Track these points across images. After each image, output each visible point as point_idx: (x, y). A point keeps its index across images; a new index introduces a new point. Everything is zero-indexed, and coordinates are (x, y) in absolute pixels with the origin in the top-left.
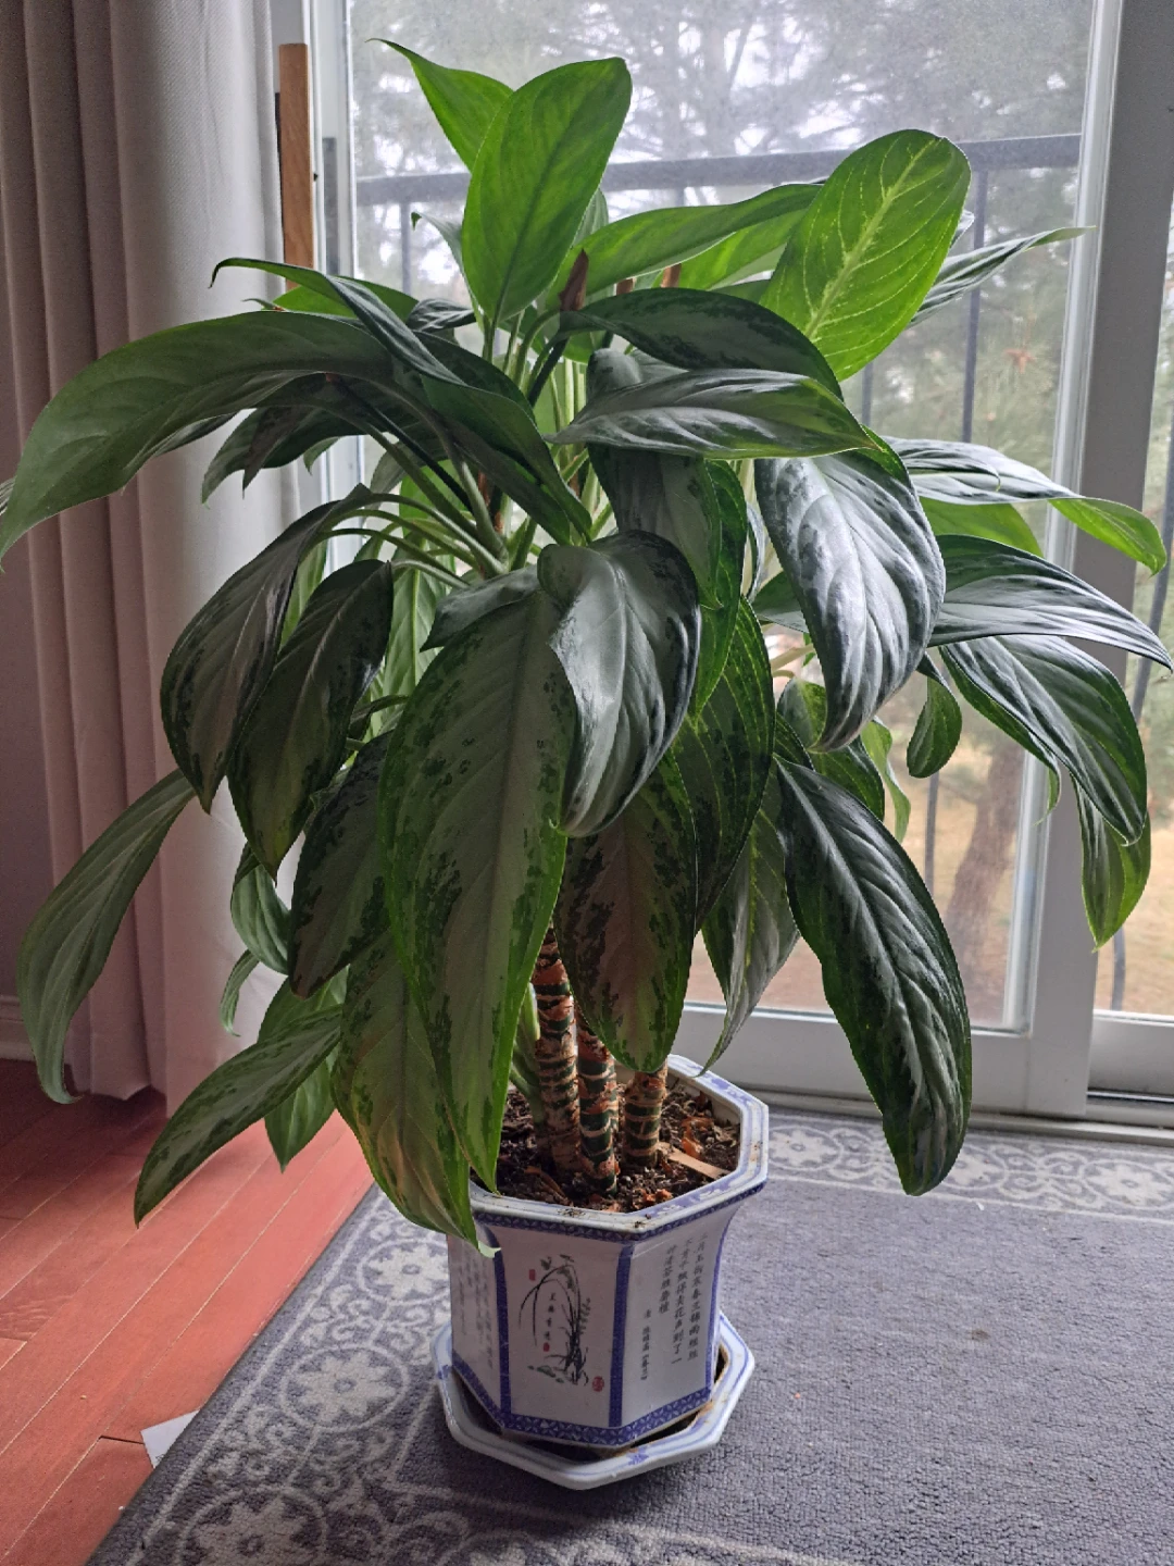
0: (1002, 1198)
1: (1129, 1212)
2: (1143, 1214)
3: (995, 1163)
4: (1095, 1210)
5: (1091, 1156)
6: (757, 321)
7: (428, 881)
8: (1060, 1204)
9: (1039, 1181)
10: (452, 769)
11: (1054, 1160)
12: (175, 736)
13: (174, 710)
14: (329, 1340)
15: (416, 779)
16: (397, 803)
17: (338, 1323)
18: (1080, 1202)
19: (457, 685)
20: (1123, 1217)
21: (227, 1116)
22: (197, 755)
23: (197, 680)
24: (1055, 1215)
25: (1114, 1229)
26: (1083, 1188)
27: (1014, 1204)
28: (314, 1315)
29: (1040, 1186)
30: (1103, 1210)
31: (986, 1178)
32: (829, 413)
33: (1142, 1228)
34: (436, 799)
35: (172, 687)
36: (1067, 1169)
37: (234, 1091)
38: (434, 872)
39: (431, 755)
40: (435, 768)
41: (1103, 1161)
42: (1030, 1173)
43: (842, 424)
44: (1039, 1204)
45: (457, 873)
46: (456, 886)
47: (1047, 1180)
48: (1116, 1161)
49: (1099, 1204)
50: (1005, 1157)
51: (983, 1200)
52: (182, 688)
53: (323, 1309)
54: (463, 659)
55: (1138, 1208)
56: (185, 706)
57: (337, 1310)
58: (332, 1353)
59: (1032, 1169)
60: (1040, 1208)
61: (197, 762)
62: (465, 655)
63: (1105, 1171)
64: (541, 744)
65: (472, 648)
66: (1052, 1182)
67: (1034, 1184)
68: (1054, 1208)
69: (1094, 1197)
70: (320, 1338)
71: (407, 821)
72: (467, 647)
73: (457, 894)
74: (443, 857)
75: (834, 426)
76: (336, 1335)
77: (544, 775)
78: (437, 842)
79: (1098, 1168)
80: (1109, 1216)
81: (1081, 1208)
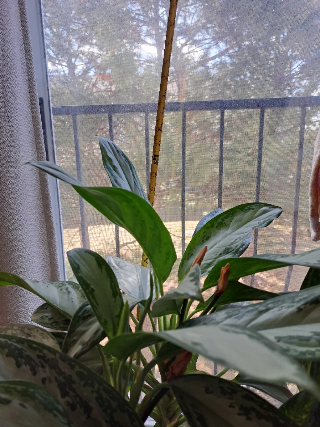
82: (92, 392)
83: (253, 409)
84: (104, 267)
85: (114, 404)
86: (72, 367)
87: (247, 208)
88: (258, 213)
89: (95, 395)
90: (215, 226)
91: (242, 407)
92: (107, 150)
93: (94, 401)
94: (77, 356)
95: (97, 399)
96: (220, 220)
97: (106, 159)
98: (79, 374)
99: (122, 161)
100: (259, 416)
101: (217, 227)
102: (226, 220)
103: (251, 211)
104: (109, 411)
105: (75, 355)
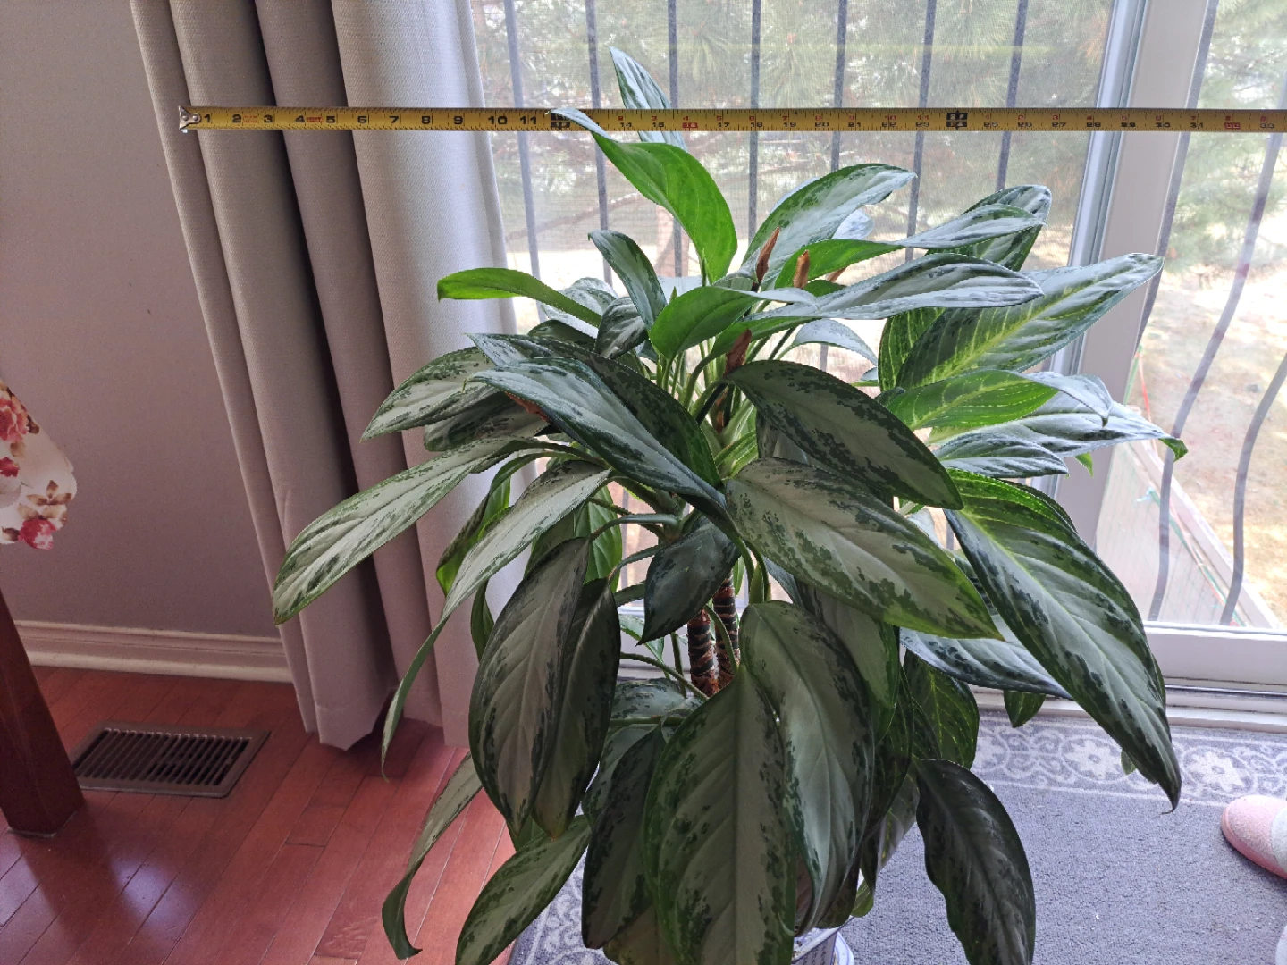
0: (1006, 778)
1: (1093, 786)
2: (1103, 788)
3: (1000, 745)
4: (1069, 786)
5: (1065, 731)
6: (895, 431)
7: (687, 908)
8: (1046, 781)
9: (1032, 760)
10: (697, 829)
11: (1040, 739)
12: (486, 779)
13: (482, 759)
14: (564, 947)
15: (670, 834)
16: (658, 848)
17: (566, 930)
18: (1060, 778)
19: (692, 757)
20: (1089, 792)
21: (513, 916)
22: (504, 795)
23: (496, 735)
24: (1043, 793)
25: (1084, 803)
26: (1063, 767)
27: (1015, 784)
28: (551, 925)
29: (1032, 765)
30: (1078, 785)
31: (995, 760)
32: (966, 598)
33: (1102, 800)
34: (688, 850)
35: (478, 741)
36: (1050, 747)
37: (512, 889)
38: (691, 902)
39: (679, 815)
40: (684, 828)
41: (1076, 737)
42: (1024, 752)
43: (978, 612)
44: (1032, 782)
45: (708, 907)
46: (707, 916)
47: (1037, 759)
48: (1084, 737)
49: (1072, 780)
50: (1007, 737)
51: (994, 782)
52: (485, 742)
53: (554, 918)
54: (693, 736)
55: (1100, 782)
56: (491, 758)
57: (564, 919)
58: (568, 957)
59: (1025, 749)
60: (1032, 787)
61: (505, 800)
62: (695, 732)
63: (1077, 748)
64: (764, 829)
65: (699, 726)
66: (1040, 760)
67: (1028, 763)
68: (1042, 786)
69: (1069, 774)
70: (557, 944)
71: (667, 863)
72: (696, 726)
73: (709, 921)
74: (697, 893)
75: (970, 612)
76: (569, 942)
77: (771, 861)
78: (690, 880)
79: (1073, 745)
80: (1081, 791)
81: (1060, 785)
82: (637, 393)
83: (812, 382)
84: (638, 256)
85: (663, 405)
86: (612, 369)
87: (855, 173)
88: (871, 181)
89: (640, 396)
90: (800, 205)
91: (801, 384)
92: (625, 74)
93: (640, 403)
94: (614, 357)
95: (643, 400)
96: (808, 195)
97: (626, 91)
98: (619, 375)
99: (650, 95)
100: (818, 387)
101: (802, 206)
102: (818, 194)
103: (861, 178)
104: (657, 412)
105: (611, 356)
